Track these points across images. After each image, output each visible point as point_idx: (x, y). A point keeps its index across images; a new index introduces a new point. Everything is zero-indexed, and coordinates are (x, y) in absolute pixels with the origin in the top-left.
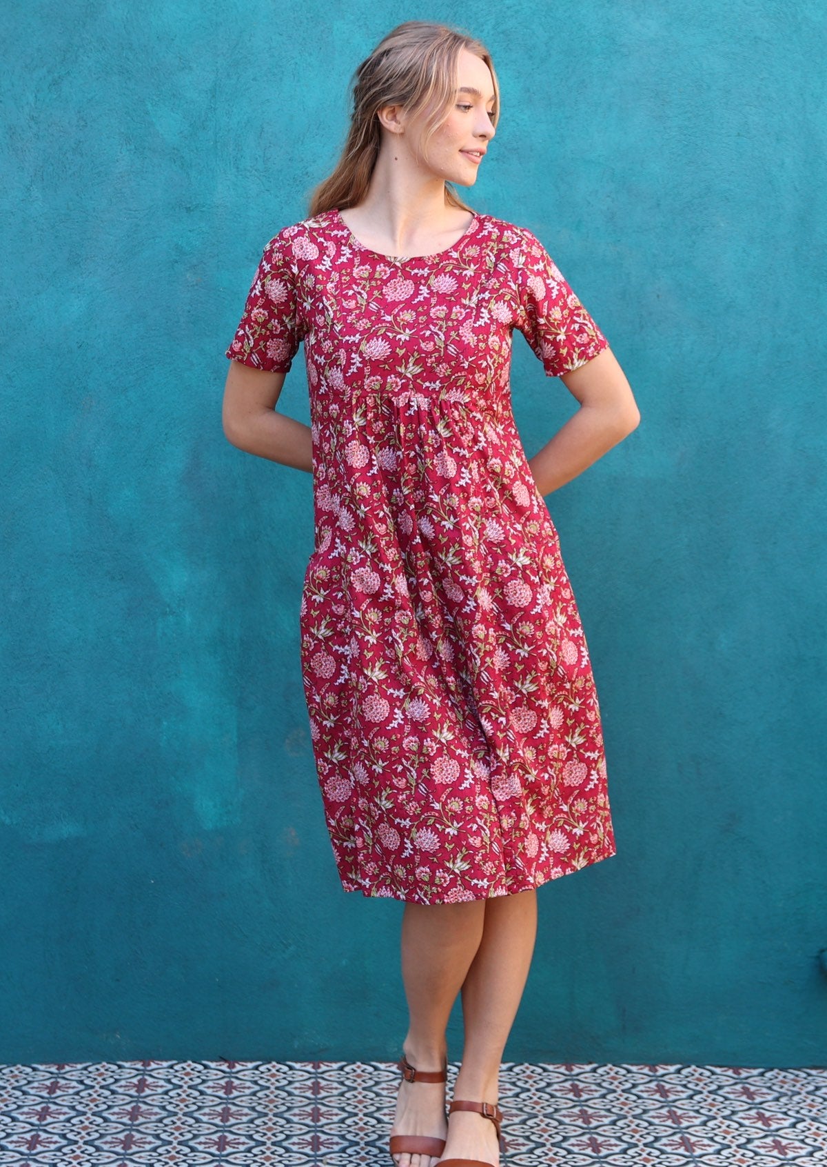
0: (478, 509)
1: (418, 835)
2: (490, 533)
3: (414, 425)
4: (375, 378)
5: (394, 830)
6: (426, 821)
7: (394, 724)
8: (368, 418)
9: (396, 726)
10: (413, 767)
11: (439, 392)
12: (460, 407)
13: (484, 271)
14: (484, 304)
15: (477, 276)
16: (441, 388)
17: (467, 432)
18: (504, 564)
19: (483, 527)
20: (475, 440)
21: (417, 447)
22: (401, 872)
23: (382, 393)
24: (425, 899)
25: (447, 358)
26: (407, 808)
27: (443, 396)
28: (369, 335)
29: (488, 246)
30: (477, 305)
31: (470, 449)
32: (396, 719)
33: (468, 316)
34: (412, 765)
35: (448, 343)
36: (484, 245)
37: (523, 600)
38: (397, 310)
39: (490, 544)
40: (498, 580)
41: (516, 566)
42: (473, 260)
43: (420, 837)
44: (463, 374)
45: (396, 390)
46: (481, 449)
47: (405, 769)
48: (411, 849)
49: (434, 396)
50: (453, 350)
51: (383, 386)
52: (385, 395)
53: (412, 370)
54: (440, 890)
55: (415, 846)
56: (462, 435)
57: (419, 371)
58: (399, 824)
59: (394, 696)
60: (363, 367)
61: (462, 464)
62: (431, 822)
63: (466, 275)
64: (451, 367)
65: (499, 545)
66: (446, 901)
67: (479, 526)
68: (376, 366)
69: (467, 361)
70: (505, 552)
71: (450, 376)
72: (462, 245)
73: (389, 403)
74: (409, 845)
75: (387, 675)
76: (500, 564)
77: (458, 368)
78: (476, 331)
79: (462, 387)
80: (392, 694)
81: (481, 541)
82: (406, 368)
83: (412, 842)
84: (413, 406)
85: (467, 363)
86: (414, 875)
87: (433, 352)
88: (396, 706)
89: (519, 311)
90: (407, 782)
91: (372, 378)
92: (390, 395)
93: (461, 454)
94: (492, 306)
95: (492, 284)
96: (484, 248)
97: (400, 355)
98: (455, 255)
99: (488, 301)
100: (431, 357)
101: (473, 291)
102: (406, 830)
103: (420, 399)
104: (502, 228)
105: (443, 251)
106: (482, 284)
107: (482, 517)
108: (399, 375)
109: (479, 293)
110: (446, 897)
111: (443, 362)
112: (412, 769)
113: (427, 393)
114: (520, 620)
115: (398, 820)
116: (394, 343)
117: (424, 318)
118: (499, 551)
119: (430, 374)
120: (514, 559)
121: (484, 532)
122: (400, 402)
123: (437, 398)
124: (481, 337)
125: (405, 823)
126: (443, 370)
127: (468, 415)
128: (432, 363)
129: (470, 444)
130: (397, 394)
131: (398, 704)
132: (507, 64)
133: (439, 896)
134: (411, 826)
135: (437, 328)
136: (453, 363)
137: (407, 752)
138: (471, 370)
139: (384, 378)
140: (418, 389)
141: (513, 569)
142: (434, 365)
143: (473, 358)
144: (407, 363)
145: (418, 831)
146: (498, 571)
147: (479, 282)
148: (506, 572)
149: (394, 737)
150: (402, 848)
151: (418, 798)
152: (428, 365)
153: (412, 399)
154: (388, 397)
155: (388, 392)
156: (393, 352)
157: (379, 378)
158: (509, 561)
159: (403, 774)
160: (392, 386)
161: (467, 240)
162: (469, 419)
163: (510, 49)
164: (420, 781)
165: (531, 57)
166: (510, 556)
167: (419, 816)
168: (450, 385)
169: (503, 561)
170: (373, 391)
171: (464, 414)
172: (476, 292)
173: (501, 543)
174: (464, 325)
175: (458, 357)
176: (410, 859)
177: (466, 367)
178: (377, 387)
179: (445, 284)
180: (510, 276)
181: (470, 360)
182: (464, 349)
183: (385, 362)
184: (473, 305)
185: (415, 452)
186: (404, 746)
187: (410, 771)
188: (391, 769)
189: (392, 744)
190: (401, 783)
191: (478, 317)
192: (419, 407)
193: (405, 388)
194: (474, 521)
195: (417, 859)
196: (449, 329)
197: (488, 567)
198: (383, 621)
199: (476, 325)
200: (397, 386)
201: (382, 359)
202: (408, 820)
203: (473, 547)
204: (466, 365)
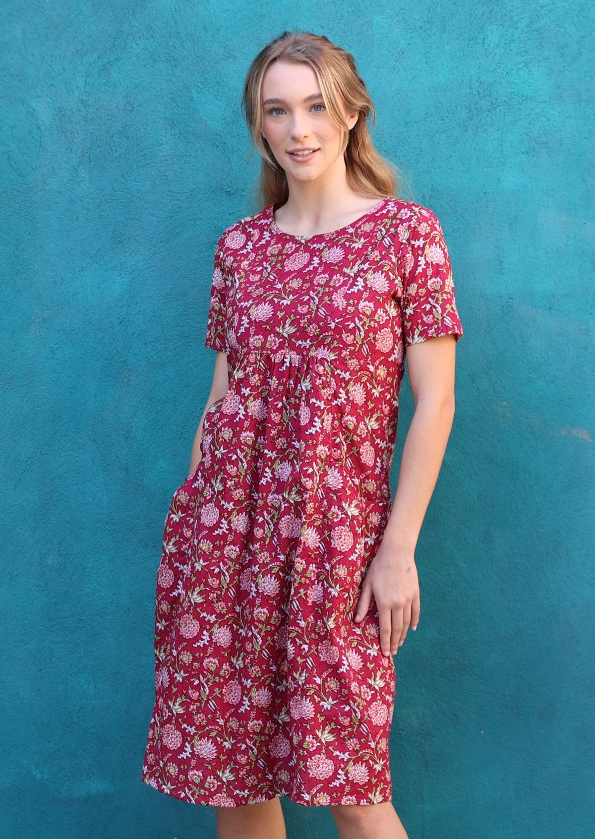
0: (323, 457)
1: (199, 742)
2: (330, 480)
3: (285, 379)
4: (258, 337)
5: (178, 733)
6: (209, 732)
7: (201, 644)
8: (247, 372)
9: (202, 646)
10: (208, 685)
11: (309, 350)
12: (326, 363)
13: (372, 244)
14: (362, 274)
15: (365, 248)
16: (311, 346)
17: (329, 386)
18: (337, 510)
19: (325, 474)
20: (336, 396)
21: (284, 399)
22: (173, 769)
23: (262, 350)
24: (192, 798)
25: (317, 319)
26: (195, 717)
27: (312, 353)
28: (259, 301)
29: (382, 223)
30: (355, 275)
31: (328, 402)
32: (203, 640)
33: (345, 283)
34: (207, 682)
35: (320, 306)
36: (379, 222)
37: (345, 545)
38: (288, 279)
39: (328, 490)
40: (328, 522)
41: (346, 514)
42: (366, 235)
43: (200, 745)
44: (330, 334)
45: (275, 348)
46: (339, 404)
47: (200, 684)
48: (190, 753)
49: (305, 353)
50: (323, 313)
51: (264, 344)
52: (264, 352)
53: (288, 330)
54: (207, 793)
55: (194, 751)
56: (323, 388)
57: (294, 331)
58: (185, 729)
59: (206, 619)
60: (249, 327)
61: (316, 414)
62: (213, 734)
63: (354, 247)
64: (319, 327)
65: (336, 492)
66: (210, 803)
67: (321, 472)
68: (261, 328)
69: (334, 322)
70: (340, 499)
71: (318, 336)
72: (360, 223)
73: (268, 359)
74: (189, 749)
75: (203, 600)
76: (332, 509)
77: (326, 328)
78: (347, 297)
79: (329, 345)
80: (204, 617)
81: (320, 486)
82: (283, 328)
83: (192, 747)
84: (286, 362)
85: (334, 324)
86: (186, 775)
87: (306, 314)
88: (205, 628)
89: (396, 282)
90: (200, 695)
91: (256, 337)
92: (269, 352)
93: (316, 405)
94: (369, 276)
95: (374, 256)
96: (379, 224)
97: (280, 317)
98: (351, 230)
99: (366, 272)
100: (304, 319)
101: (357, 260)
102: (190, 736)
103: (293, 356)
104: (400, 206)
105: (342, 228)
106: (366, 255)
107: (325, 465)
108: (278, 335)
109: (361, 264)
110: (211, 800)
111: (313, 322)
112: (206, 685)
113: (299, 350)
114: (339, 562)
115: (185, 726)
116: (276, 307)
117: (307, 285)
118: (335, 497)
119: (302, 334)
120: (346, 508)
121: (325, 479)
122: (277, 358)
123: (307, 355)
124: (351, 302)
125: (190, 729)
126: (313, 330)
127: (332, 372)
128: (305, 323)
129: (329, 398)
130: (275, 352)
131: (208, 627)
132: (539, 61)
133: (206, 798)
134: (195, 734)
135: (315, 293)
136: (321, 324)
137: (206, 670)
138: (337, 330)
139: (266, 337)
140: (292, 347)
141: (343, 516)
142: (306, 325)
143: (340, 320)
144: (285, 323)
145: (200, 739)
146: (329, 515)
147: (365, 253)
148: (337, 517)
149: (197, 655)
150: (181, 749)
151: (206, 711)
152: (302, 325)
153: (287, 356)
154: (268, 354)
155: (267, 349)
156: (275, 315)
157: (261, 337)
158: (341, 508)
159: (197, 688)
160: (271, 344)
161: (365, 219)
162: (333, 375)
163: (543, 47)
164: (211, 698)
165: (562, 55)
166: (344, 504)
167: (204, 727)
168: (319, 343)
169: (336, 507)
170: (256, 348)
171: (329, 370)
172: (359, 262)
173: (338, 491)
174: (338, 291)
175: (326, 319)
176: (187, 761)
177: (333, 328)
178: (259, 345)
179: (335, 255)
180: (393, 249)
181: (337, 321)
182: (333, 311)
183: (267, 323)
184: (352, 274)
185: (283, 403)
186: (204, 664)
187: (204, 687)
188: (189, 681)
189: (195, 659)
190: (195, 695)
191: (353, 285)
192: (290, 364)
193: (281, 346)
194: (318, 467)
195: (193, 763)
196: (324, 294)
197: (323, 509)
198: (212, 552)
199: (348, 292)
200: (275, 344)
201: (265, 321)
202: (193, 728)
203: (312, 490)
204: (333, 325)
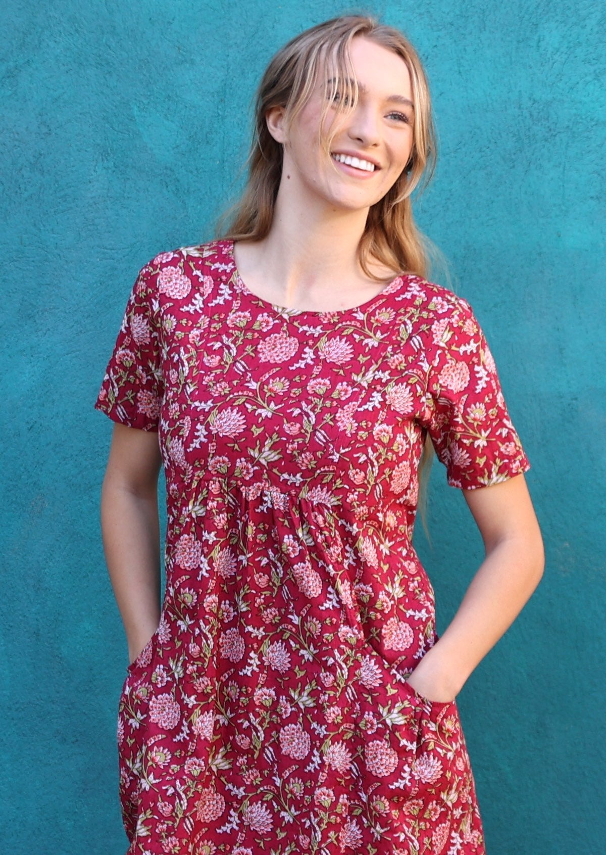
0: (353, 641)
2: (364, 674)
4: (221, 459)
8: (208, 508)
11: (299, 489)
12: (326, 510)
13: (392, 343)
14: (379, 387)
15: (382, 346)
16: (303, 483)
19: (357, 666)
21: (271, 552)
23: (229, 479)
25: (313, 447)
27: (304, 494)
28: (224, 404)
29: (406, 312)
30: (369, 385)
33: (354, 397)
35: (318, 428)
36: (402, 311)
38: (267, 376)
39: (361, 688)
41: (384, 723)
42: (383, 327)
44: (331, 469)
45: (247, 478)
49: (293, 493)
50: (322, 438)
51: (231, 470)
52: (233, 482)
53: (268, 455)
56: (328, 546)
57: (277, 458)
61: (329, 582)
63: (367, 345)
64: (316, 458)
65: (371, 692)
67: (350, 663)
68: (224, 444)
69: (338, 452)
71: (314, 470)
72: (374, 307)
73: (237, 492)
77: (325, 461)
78: (357, 416)
79: (329, 485)
81: (349, 683)
82: (260, 452)
84: (266, 502)
85: (338, 455)
87: (296, 437)
89: (423, 399)
91: (218, 458)
92: (240, 483)
93: (326, 570)
94: (390, 389)
95: (396, 361)
96: (401, 314)
97: (256, 434)
98: (361, 316)
99: (385, 383)
100: (293, 443)
101: (371, 364)
103: (274, 494)
104: (430, 292)
105: (346, 309)
106: (385, 357)
107: (357, 652)
108: (252, 460)
109: (378, 370)
111: (307, 450)
113: (285, 487)
116: (251, 419)
117: (297, 391)
119: (289, 464)
120: (385, 714)
121: (357, 672)
122: (250, 494)
123: (297, 496)
124: (363, 424)
126: (306, 461)
127: (336, 522)
128: (293, 449)
130: (248, 484)
135: (310, 407)
136: (319, 454)
138: (342, 465)
139: (233, 461)
140: (274, 481)
141: (380, 725)
142: (295, 453)
143: (347, 450)
144: (262, 445)
147: (383, 354)
153: (266, 492)
154: (237, 484)
155: (237, 479)
156: (247, 430)
157: (226, 459)
158: (378, 715)
161: (381, 302)
162: (338, 528)
168: (313, 480)
170: (219, 474)
171: (331, 520)
172: (374, 367)
173: (374, 690)
174: (346, 407)
175: (326, 447)
177: (336, 461)
178: (224, 471)
179: (338, 351)
180: (423, 354)
181: (342, 451)
182: (337, 437)
184: (365, 384)
185: (269, 558)
191: (366, 400)
192: (272, 504)
193: (257, 477)
196: (324, 410)
197: (354, 716)
199: (359, 410)
200: (248, 473)
201: (232, 437)
203: (332, 688)
204: (336, 457)
